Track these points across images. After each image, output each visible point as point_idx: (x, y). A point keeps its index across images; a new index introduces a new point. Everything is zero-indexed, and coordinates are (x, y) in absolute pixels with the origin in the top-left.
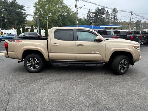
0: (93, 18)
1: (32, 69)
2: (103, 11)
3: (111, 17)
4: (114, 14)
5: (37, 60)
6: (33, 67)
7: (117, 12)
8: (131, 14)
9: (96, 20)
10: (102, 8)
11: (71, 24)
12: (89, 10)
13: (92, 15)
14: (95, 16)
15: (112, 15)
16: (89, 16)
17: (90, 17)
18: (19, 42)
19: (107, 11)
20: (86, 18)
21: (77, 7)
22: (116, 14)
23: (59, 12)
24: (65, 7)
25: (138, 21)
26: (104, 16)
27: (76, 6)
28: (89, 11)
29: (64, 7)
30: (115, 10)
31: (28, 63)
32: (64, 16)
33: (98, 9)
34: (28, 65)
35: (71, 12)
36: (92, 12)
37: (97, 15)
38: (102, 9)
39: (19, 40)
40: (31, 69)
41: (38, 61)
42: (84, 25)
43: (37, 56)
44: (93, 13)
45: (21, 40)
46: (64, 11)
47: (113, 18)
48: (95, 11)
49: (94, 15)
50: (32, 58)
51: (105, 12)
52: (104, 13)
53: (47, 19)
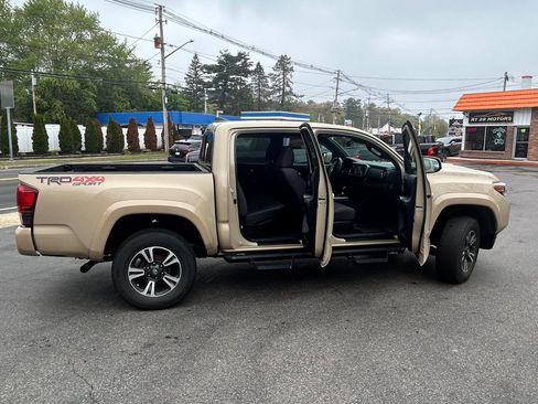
0: (209, 85)
1: (149, 292)
2: (245, 65)
3: (270, 85)
4: (281, 77)
5: (172, 254)
6: (151, 284)
7: (292, 69)
8: (338, 79)
9: (220, 95)
10: (240, 54)
11: (133, 107)
12: (196, 57)
13: (207, 78)
14: (216, 80)
15: (274, 79)
16: (193, 79)
17: (201, 82)
18: (92, 182)
19: (259, 64)
20: (184, 85)
21: (163, 44)
22: (288, 76)
23: (81, 56)
24: (105, 41)
25: (350, 100)
26: (249, 80)
27: (158, 42)
28: (195, 63)
29: (99, 40)
30: (283, 64)
31: (130, 270)
32: (101, 73)
33: (228, 57)
34: (131, 278)
35: (132, 61)
36: (206, 67)
37: (223, 77)
38: (241, 56)
39: (90, 176)
40: (144, 293)
41: (176, 260)
42: (183, 110)
43: (172, 238)
44: (210, 69)
45: (100, 175)
46: (99, 55)
47: (279, 90)
48: (217, 63)
49: (214, 75)
50: (151, 249)
51: (252, 68)
52: (250, 72)
53: (34, 83)
